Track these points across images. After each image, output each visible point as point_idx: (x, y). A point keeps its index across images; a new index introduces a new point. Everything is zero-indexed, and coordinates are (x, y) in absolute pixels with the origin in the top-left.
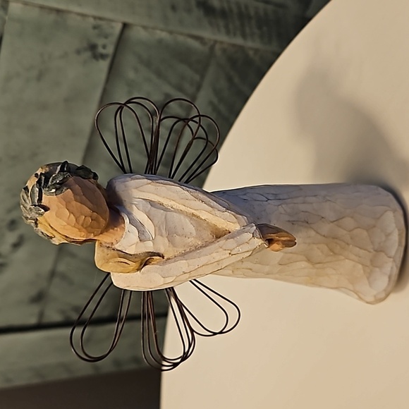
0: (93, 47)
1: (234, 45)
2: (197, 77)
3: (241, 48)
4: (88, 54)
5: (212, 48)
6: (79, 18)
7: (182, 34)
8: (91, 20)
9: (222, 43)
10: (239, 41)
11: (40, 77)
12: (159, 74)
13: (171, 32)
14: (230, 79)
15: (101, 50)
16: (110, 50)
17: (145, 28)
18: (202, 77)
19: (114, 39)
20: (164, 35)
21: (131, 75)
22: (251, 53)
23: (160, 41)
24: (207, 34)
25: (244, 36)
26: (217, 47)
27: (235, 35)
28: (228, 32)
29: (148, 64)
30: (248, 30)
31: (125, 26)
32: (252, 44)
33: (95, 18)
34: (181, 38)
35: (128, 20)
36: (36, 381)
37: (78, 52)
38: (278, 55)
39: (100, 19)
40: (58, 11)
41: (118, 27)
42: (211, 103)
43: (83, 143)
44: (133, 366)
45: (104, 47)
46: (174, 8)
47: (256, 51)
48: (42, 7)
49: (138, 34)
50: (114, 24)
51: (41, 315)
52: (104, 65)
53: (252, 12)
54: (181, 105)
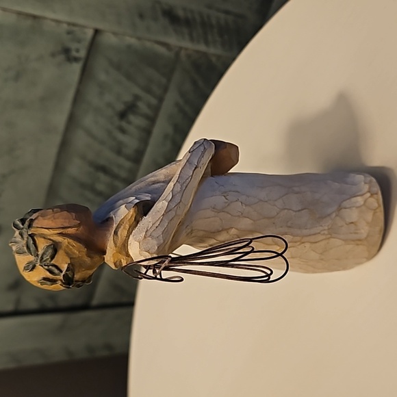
0: (66, 51)
1: (197, 52)
2: (164, 80)
3: (205, 54)
4: (62, 57)
5: (177, 55)
6: (53, 24)
7: (149, 40)
8: (65, 26)
9: (186, 49)
10: (202, 47)
11: (17, 77)
12: (129, 77)
13: (139, 39)
14: (194, 83)
15: (74, 54)
16: (82, 54)
17: (115, 34)
18: (169, 80)
19: (86, 43)
20: (133, 41)
21: (102, 77)
22: (214, 59)
23: (129, 47)
24: (173, 40)
25: (207, 43)
26: (183, 53)
27: (198, 42)
28: (192, 39)
29: (118, 67)
30: (210, 38)
31: (97, 32)
32: (214, 51)
33: (69, 24)
34: (148, 44)
35: (100, 26)
37: (53, 55)
39: (74, 25)
40: (35, 17)
41: (90, 33)
42: (177, 105)
43: (57, 139)
45: (78, 51)
46: (141, 16)
47: (219, 57)
48: (19, 14)
49: (109, 39)
50: (86, 30)
51: (18, 301)
52: (77, 67)
53: (214, 22)
54: (149, 106)
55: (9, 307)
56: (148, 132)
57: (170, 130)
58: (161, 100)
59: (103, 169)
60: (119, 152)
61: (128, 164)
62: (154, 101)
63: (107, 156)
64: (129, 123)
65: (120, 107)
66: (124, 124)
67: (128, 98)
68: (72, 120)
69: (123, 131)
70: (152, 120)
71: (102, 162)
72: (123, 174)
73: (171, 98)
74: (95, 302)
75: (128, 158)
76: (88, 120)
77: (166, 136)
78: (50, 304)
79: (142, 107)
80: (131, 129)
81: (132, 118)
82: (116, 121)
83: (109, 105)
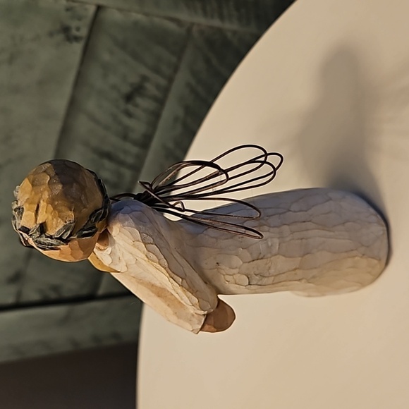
0: (66, 30)
1: (212, 27)
2: (174, 59)
3: (220, 30)
4: (60, 37)
5: (189, 30)
7: (158, 16)
8: (64, 3)
9: (199, 25)
10: (216, 23)
11: (11, 60)
12: (136, 56)
13: (146, 14)
14: (208, 61)
15: (74, 32)
16: (84, 32)
17: (120, 10)
18: (180, 58)
19: (88, 21)
20: (139, 17)
21: (106, 57)
22: (229, 35)
23: (136, 23)
24: (185, 16)
25: (222, 17)
26: (195, 29)
27: (212, 17)
28: (205, 13)
29: (123, 46)
30: (225, 12)
31: (99, 8)
32: (231, 26)
34: (157, 20)
35: (102, 2)
36: (14, 358)
37: (51, 34)
38: (257, 38)
41: (92, 9)
42: (188, 85)
43: (56, 126)
44: (112, 342)
45: (78, 29)
47: (235, 33)
49: (113, 15)
50: (87, 6)
51: (19, 294)
52: (78, 48)
54: (158, 87)
55: (10, 300)
56: (156, 115)
57: (181, 113)
58: (171, 80)
59: (108, 156)
60: (125, 137)
61: (135, 150)
62: (163, 82)
63: (113, 142)
64: (136, 106)
65: (126, 89)
66: (130, 107)
67: (134, 79)
68: (73, 105)
69: (129, 115)
70: (161, 102)
71: (106, 148)
72: (130, 160)
73: (182, 78)
74: (101, 291)
75: (135, 143)
76: (91, 105)
77: (176, 119)
78: (53, 295)
79: (150, 88)
80: (138, 112)
81: (139, 100)
82: (122, 104)
83: (114, 87)
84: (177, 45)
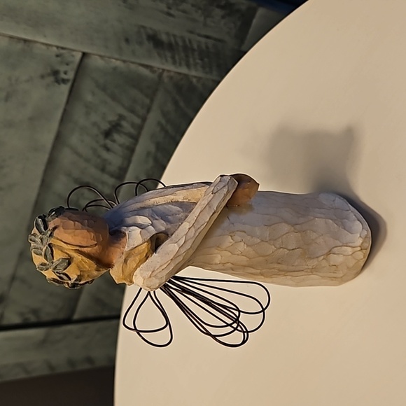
0: (55, 73)
1: (180, 74)
2: (147, 101)
3: (186, 76)
4: (52, 79)
5: (160, 76)
6: (44, 47)
7: (133, 63)
8: (55, 49)
9: (169, 71)
10: (184, 70)
11: (7, 98)
12: (114, 98)
13: (124, 61)
14: (176, 103)
15: (63, 76)
16: (71, 76)
18: (152, 100)
19: (75, 66)
20: (118, 63)
21: (89, 98)
22: (194, 80)
23: (115, 69)
24: (157, 63)
25: (188, 66)
26: (165, 74)
27: (180, 65)
28: (174, 63)
29: (104, 89)
30: (191, 61)
31: (84, 54)
32: (195, 73)
33: (58, 47)
34: (133, 67)
35: (86, 50)
37: (42, 77)
38: (218, 83)
39: (63, 48)
40: (25, 41)
41: (78, 56)
42: (159, 123)
43: (45, 157)
45: (66, 73)
46: (127, 40)
47: (199, 79)
48: (11, 37)
49: (96, 62)
50: (74, 53)
51: (1, 317)
52: (65, 88)
53: (195, 46)
54: (133, 125)
56: (132, 150)
57: (152, 148)
58: (144, 119)
60: (103, 170)
61: (112, 181)
62: (137, 121)
63: (92, 173)
64: (114, 141)
65: (105, 126)
66: (108, 142)
67: (112, 118)
68: (59, 139)
69: (108, 149)
70: (136, 139)
71: (87, 179)
72: (107, 191)
73: (154, 117)
74: (76, 317)
75: (112, 175)
76: (74, 139)
77: (148, 154)
78: (33, 319)
79: (126, 125)
80: (115, 147)
81: (116, 136)
82: (101, 138)
83: (95, 124)
84: (150, 89)
